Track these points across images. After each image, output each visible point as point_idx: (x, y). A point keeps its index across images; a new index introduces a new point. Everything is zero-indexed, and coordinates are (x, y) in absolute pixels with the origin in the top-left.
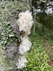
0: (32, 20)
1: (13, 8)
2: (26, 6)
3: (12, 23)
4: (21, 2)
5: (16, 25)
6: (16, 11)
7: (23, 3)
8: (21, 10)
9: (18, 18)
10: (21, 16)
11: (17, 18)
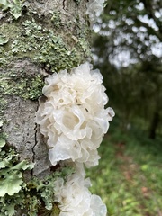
0: (106, 107)
1: (15, 54)
2: (78, 46)
3: (12, 125)
4: (55, 27)
5: (32, 134)
6: (34, 70)
7: (62, 35)
8: (55, 64)
9: (40, 99)
10: (55, 88)
11: (35, 100)
